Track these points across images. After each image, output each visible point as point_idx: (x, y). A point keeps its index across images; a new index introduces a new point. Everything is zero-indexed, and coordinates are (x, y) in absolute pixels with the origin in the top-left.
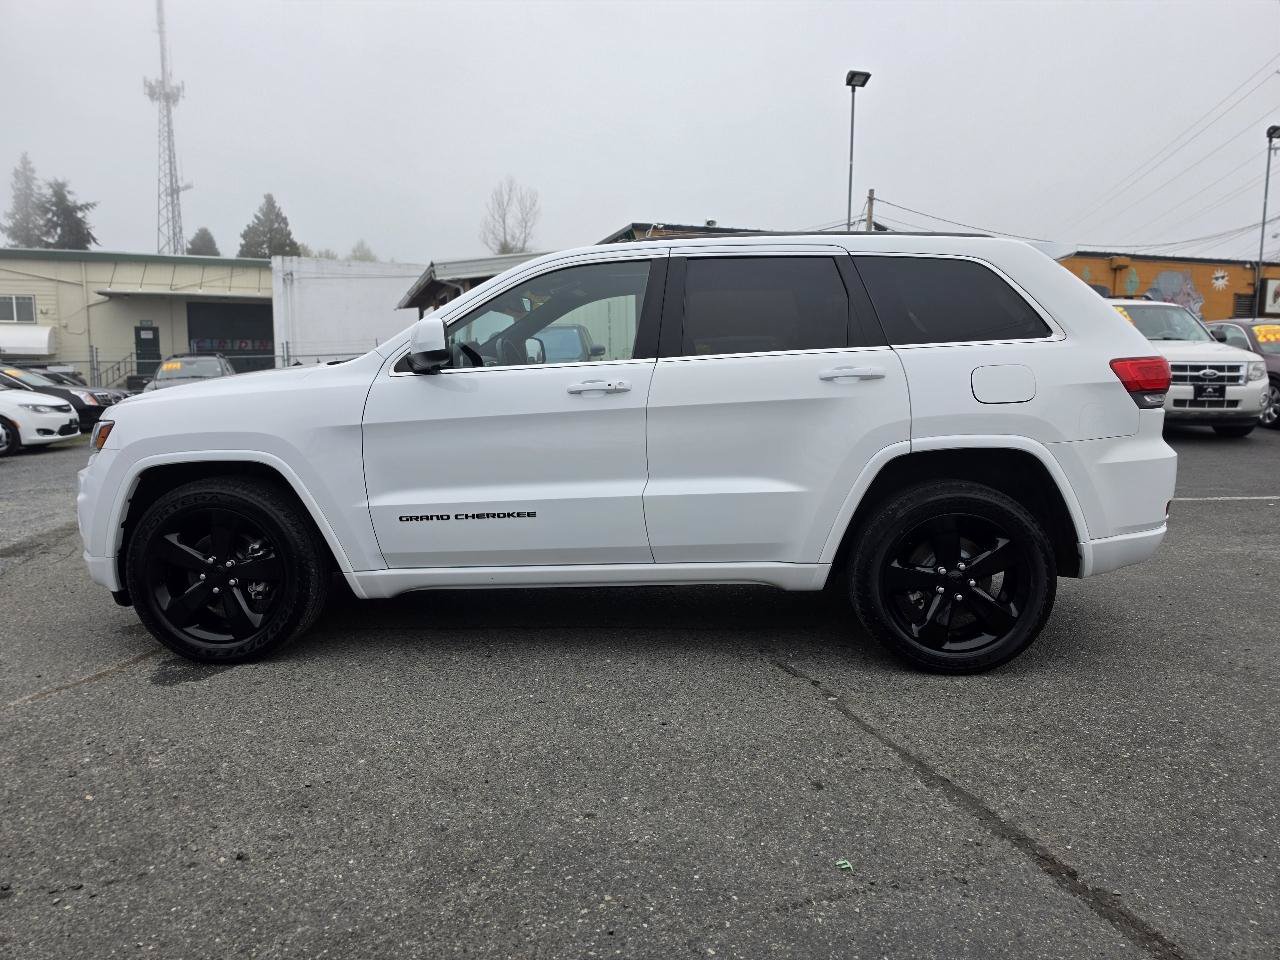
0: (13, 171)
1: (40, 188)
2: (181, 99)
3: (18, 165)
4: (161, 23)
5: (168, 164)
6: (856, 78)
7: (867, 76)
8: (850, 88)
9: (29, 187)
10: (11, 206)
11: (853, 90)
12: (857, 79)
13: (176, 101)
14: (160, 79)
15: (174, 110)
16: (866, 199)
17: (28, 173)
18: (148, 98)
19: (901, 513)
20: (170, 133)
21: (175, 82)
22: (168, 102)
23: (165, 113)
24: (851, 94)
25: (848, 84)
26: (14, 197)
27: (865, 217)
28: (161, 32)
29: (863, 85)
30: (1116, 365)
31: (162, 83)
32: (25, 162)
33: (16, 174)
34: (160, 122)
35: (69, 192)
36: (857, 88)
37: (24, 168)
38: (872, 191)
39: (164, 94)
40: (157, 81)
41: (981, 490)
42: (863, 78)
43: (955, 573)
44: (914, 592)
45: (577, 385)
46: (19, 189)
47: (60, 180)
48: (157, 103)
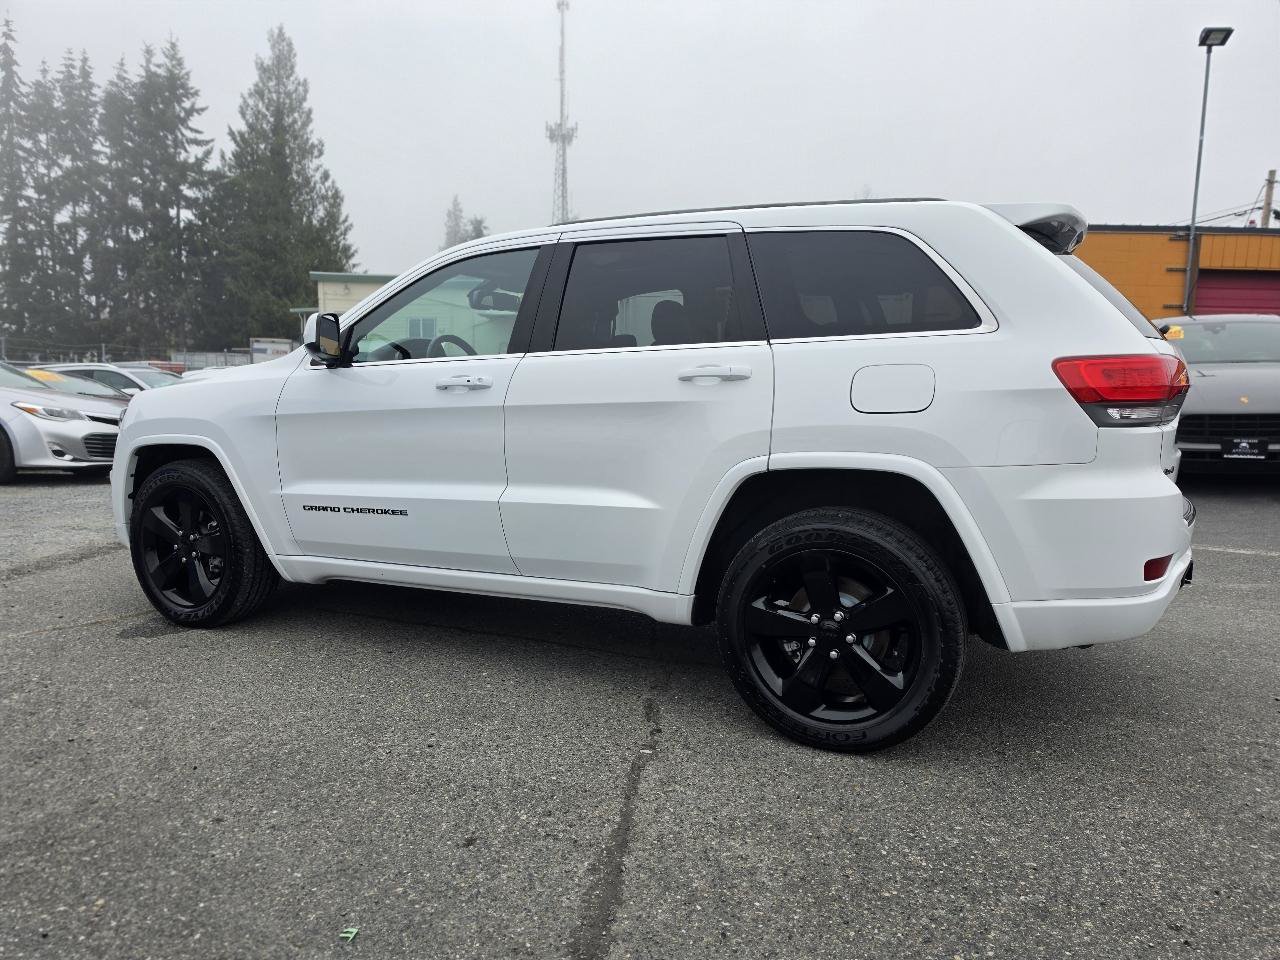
0: (446, 212)
1: (465, 225)
2: (574, 139)
3: (450, 207)
4: (562, 72)
5: (561, 199)
6: (1212, 36)
7: (1228, 33)
8: (1205, 48)
9: (457, 224)
10: (444, 241)
11: (1209, 51)
12: (1214, 37)
13: (570, 140)
14: (559, 122)
15: (569, 151)
16: (1264, 183)
17: (458, 213)
18: (548, 140)
19: (763, 543)
20: (564, 171)
21: (570, 124)
22: (564, 142)
23: (561, 152)
24: (1205, 55)
25: (1203, 42)
26: (447, 234)
27: (1261, 204)
28: (562, 80)
29: (1223, 43)
30: (1062, 367)
31: (560, 125)
32: (456, 203)
33: (449, 215)
34: (557, 160)
35: (485, 228)
36: (1214, 48)
37: (456, 210)
38: (1272, 173)
39: (561, 136)
40: (556, 124)
41: (860, 522)
42: (1222, 36)
43: (828, 624)
44: (789, 641)
45: (445, 380)
46: (450, 227)
47: (479, 218)
48: (555, 144)
